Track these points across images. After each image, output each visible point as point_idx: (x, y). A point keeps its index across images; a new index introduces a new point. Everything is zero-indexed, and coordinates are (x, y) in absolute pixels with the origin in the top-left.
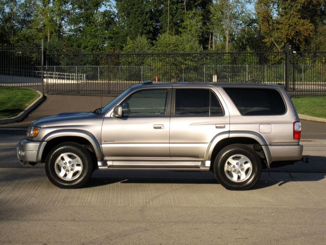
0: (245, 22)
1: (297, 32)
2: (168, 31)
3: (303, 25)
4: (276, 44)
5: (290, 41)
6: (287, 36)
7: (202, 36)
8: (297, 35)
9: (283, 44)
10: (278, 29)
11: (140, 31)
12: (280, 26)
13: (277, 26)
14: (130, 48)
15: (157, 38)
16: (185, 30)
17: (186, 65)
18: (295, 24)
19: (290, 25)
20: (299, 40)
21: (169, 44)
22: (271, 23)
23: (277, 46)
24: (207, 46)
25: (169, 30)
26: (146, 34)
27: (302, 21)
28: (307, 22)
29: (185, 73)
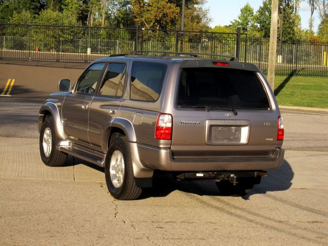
0: (120, 3)
1: (164, 14)
2: (52, 8)
3: (170, 8)
4: (146, 24)
5: (158, 22)
6: (155, 16)
7: (82, 13)
8: (165, 17)
9: (152, 23)
10: (148, 10)
11: (28, 6)
12: (150, 8)
13: (148, 8)
14: (15, 20)
15: (40, 13)
16: (66, 7)
17: (64, 38)
18: (163, 7)
19: (159, 8)
20: (166, 21)
21: (50, 18)
22: (142, 5)
23: (147, 25)
24: (85, 22)
25: (53, 6)
26: (33, 9)
27: (169, 5)
28: (173, 6)
29: (62, 44)
